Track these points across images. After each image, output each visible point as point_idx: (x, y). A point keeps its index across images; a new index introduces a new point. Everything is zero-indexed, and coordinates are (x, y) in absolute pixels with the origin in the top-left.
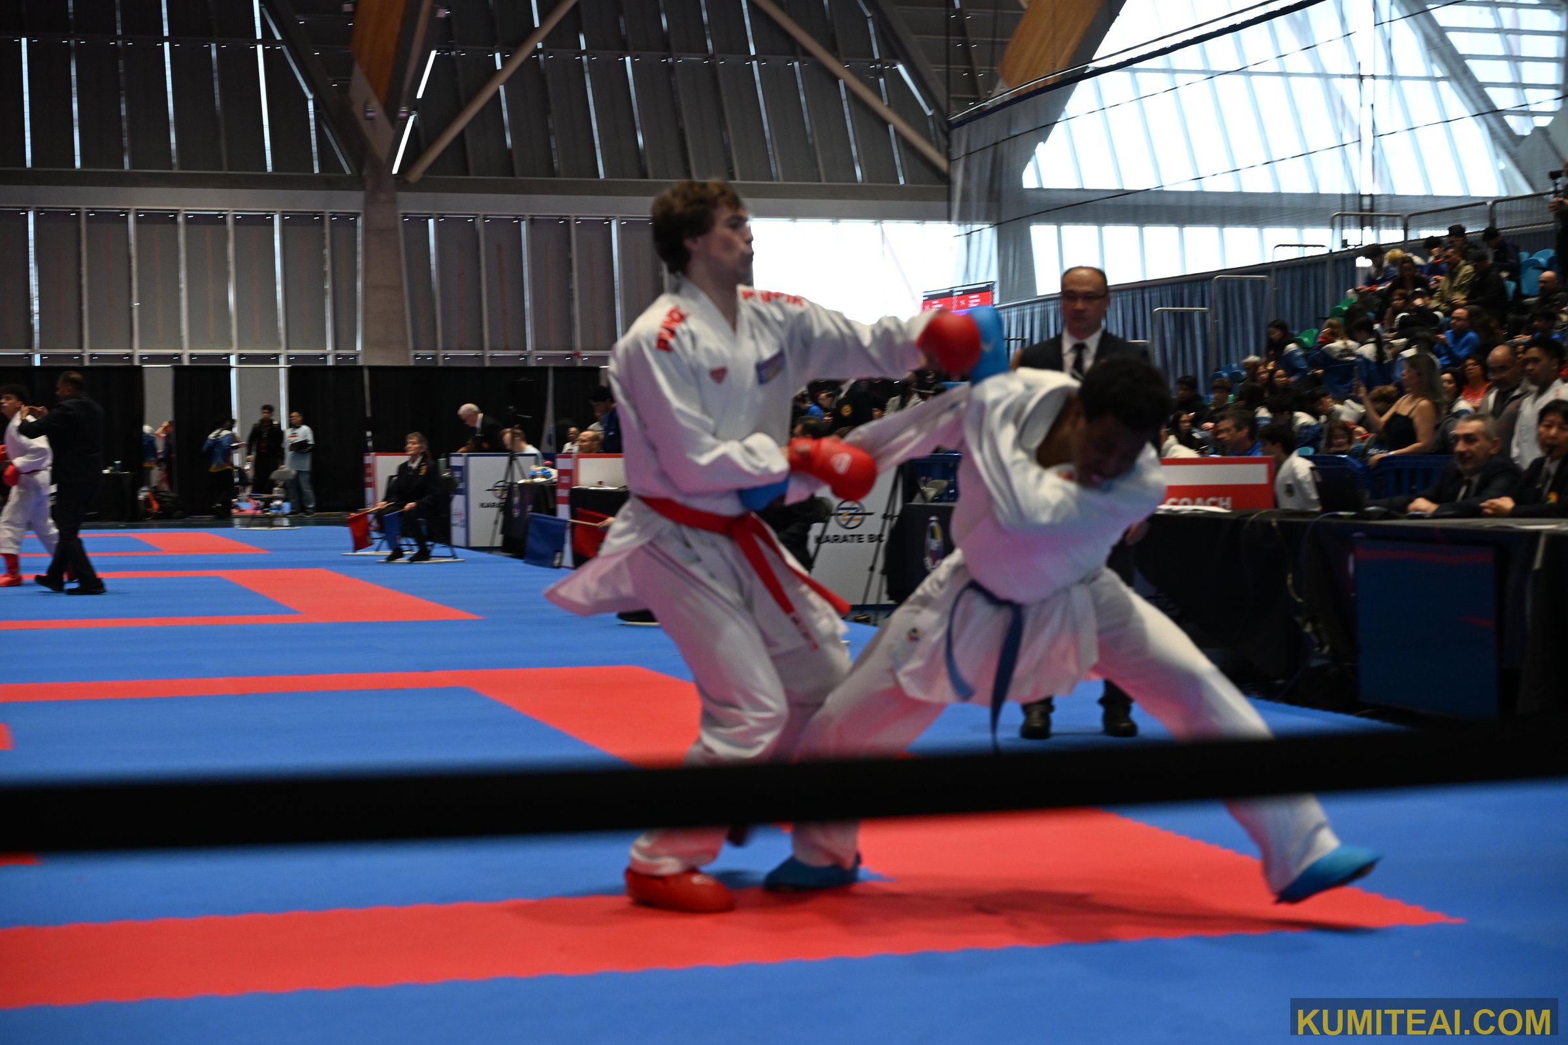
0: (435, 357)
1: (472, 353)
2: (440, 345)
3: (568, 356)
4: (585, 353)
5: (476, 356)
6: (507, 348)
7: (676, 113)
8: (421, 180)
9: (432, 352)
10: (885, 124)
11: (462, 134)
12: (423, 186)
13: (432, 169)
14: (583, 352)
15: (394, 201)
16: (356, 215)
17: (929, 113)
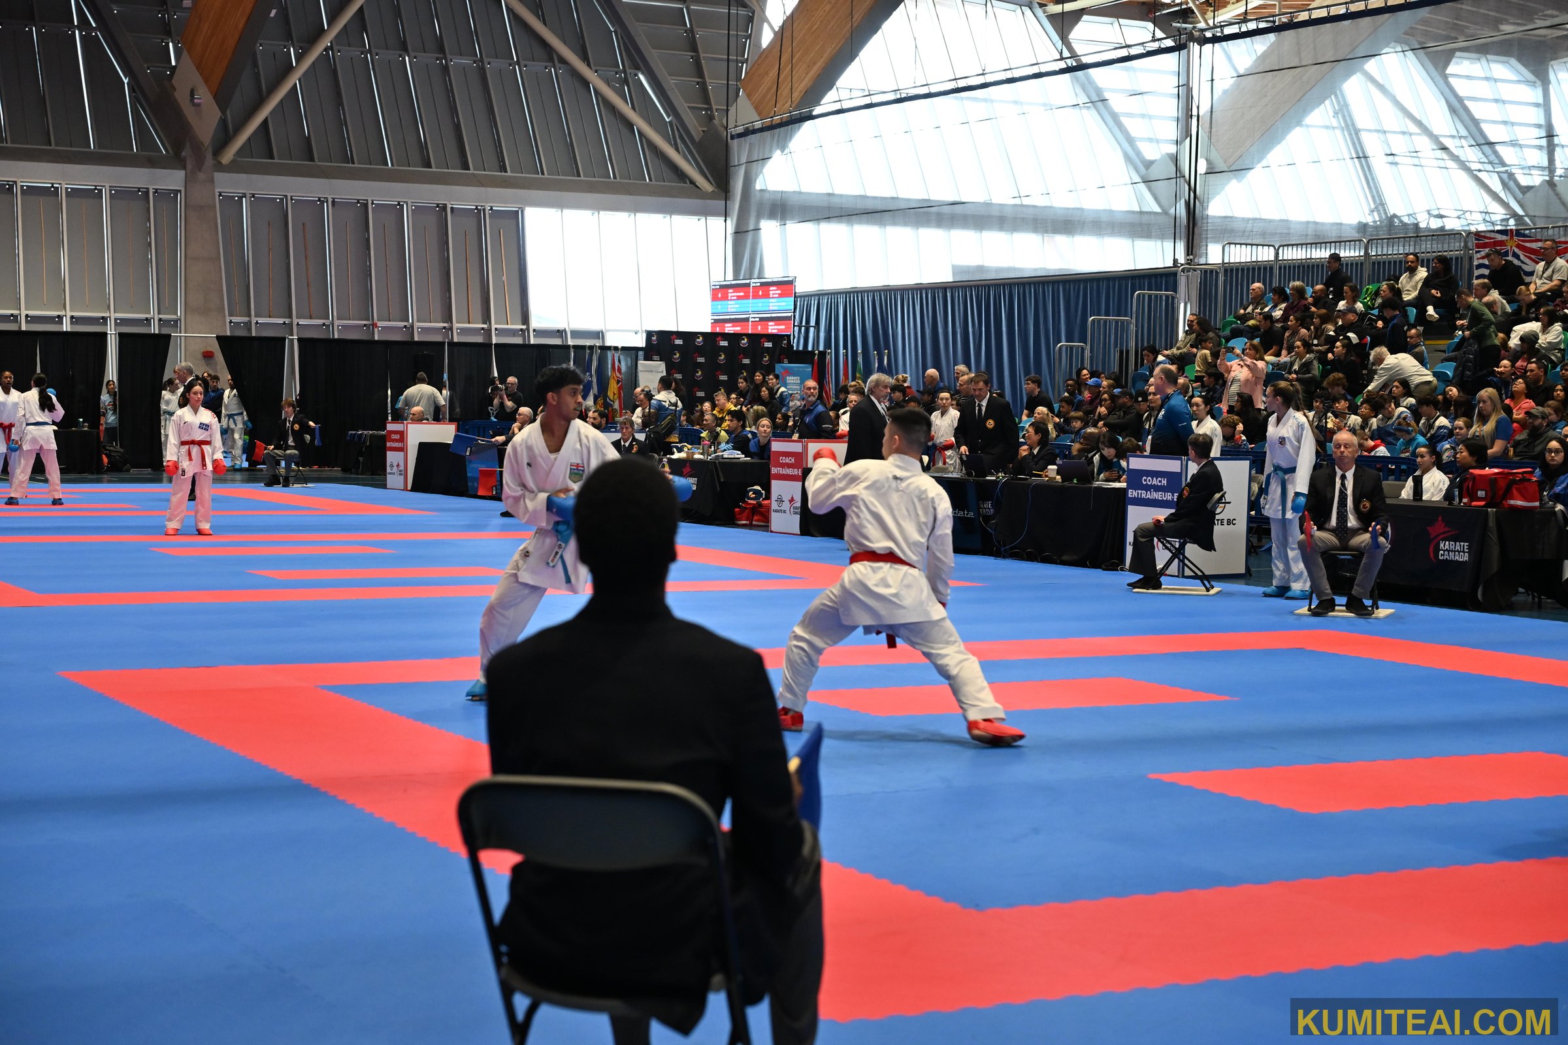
0: (248, 325)
1: (281, 321)
2: (253, 313)
3: (365, 325)
4: (380, 324)
5: (284, 323)
6: (311, 318)
7: (453, 110)
8: (232, 161)
9: (246, 319)
10: (630, 125)
11: (265, 121)
12: (235, 167)
13: (240, 153)
14: (378, 323)
15: (212, 181)
16: (177, 192)
17: (668, 120)
